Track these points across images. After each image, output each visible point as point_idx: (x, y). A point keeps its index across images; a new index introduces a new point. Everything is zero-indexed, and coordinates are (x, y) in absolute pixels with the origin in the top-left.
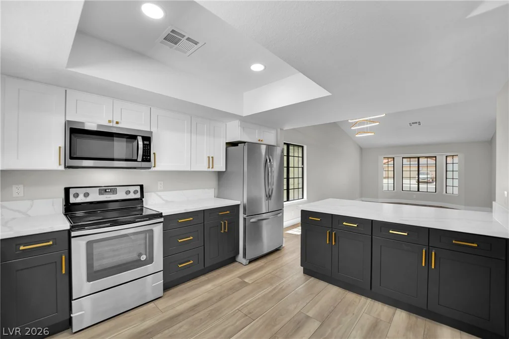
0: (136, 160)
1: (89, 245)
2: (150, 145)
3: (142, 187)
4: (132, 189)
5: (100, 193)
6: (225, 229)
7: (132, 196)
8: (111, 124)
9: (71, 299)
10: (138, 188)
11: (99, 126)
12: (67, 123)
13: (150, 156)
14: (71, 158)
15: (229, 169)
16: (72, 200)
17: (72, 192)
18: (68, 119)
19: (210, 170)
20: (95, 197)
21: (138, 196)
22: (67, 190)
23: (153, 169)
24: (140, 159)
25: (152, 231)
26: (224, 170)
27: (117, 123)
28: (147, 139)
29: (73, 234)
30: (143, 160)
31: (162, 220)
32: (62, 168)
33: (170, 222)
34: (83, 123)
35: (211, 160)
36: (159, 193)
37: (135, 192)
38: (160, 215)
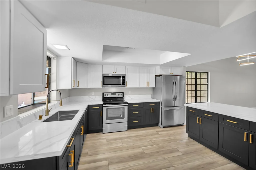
0: (120, 84)
1: (107, 109)
2: (125, 79)
3: (123, 93)
4: (120, 94)
5: (111, 95)
6: (152, 111)
7: (120, 96)
8: (114, 73)
9: (102, 124)
10: (122, 93)
11: (112, 74)
12: (103, 74)
13: (125, 83)
14: (104, 84)
15: (156, 87)
16: (104, 96)
17: (104, 94)
18: (103, 73)
19: (148, 87)
20: (110, 96)
21: (122, 96)
22: (103, 93)
23: (126, 87)
24: (122, 84)
25: (124, 108)
26: (155, 87)
27: (115, 73)
28: (124, 77)
29: (104, 106)
30: (123, 84)
31: (127, 104)
32: (102, 87)
33: (130, 106)
34: (108, 74)
35: (148, 83)
36: (129, 96)
37: (121, 95)
38: (127, 103)
